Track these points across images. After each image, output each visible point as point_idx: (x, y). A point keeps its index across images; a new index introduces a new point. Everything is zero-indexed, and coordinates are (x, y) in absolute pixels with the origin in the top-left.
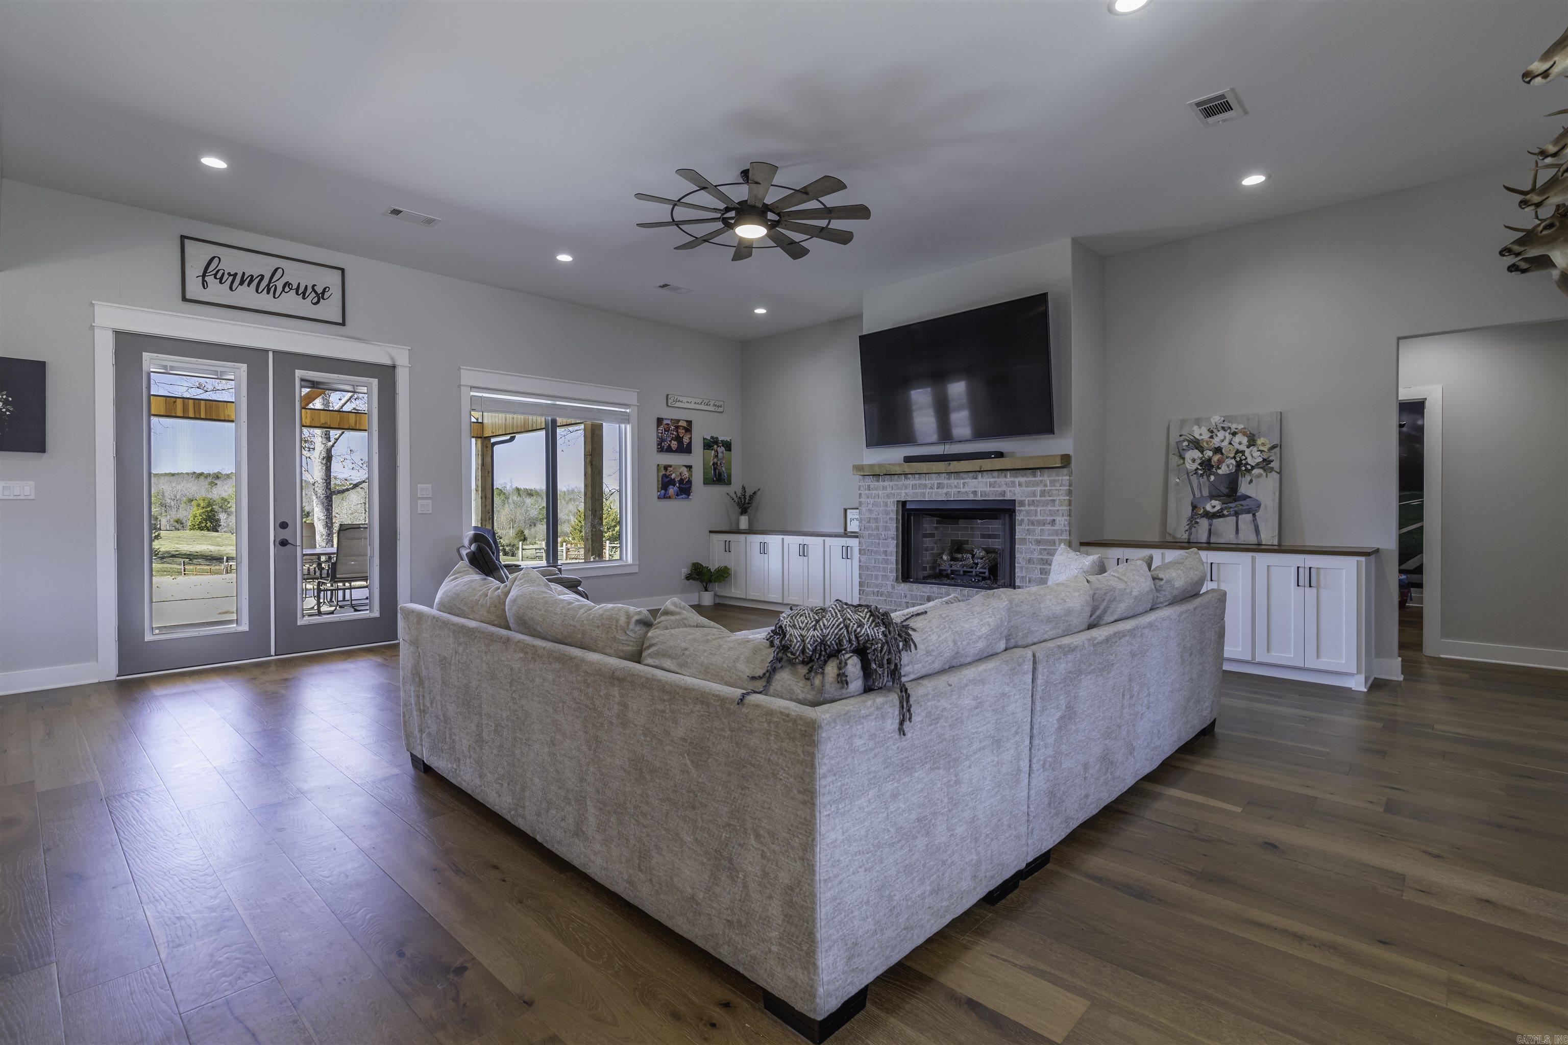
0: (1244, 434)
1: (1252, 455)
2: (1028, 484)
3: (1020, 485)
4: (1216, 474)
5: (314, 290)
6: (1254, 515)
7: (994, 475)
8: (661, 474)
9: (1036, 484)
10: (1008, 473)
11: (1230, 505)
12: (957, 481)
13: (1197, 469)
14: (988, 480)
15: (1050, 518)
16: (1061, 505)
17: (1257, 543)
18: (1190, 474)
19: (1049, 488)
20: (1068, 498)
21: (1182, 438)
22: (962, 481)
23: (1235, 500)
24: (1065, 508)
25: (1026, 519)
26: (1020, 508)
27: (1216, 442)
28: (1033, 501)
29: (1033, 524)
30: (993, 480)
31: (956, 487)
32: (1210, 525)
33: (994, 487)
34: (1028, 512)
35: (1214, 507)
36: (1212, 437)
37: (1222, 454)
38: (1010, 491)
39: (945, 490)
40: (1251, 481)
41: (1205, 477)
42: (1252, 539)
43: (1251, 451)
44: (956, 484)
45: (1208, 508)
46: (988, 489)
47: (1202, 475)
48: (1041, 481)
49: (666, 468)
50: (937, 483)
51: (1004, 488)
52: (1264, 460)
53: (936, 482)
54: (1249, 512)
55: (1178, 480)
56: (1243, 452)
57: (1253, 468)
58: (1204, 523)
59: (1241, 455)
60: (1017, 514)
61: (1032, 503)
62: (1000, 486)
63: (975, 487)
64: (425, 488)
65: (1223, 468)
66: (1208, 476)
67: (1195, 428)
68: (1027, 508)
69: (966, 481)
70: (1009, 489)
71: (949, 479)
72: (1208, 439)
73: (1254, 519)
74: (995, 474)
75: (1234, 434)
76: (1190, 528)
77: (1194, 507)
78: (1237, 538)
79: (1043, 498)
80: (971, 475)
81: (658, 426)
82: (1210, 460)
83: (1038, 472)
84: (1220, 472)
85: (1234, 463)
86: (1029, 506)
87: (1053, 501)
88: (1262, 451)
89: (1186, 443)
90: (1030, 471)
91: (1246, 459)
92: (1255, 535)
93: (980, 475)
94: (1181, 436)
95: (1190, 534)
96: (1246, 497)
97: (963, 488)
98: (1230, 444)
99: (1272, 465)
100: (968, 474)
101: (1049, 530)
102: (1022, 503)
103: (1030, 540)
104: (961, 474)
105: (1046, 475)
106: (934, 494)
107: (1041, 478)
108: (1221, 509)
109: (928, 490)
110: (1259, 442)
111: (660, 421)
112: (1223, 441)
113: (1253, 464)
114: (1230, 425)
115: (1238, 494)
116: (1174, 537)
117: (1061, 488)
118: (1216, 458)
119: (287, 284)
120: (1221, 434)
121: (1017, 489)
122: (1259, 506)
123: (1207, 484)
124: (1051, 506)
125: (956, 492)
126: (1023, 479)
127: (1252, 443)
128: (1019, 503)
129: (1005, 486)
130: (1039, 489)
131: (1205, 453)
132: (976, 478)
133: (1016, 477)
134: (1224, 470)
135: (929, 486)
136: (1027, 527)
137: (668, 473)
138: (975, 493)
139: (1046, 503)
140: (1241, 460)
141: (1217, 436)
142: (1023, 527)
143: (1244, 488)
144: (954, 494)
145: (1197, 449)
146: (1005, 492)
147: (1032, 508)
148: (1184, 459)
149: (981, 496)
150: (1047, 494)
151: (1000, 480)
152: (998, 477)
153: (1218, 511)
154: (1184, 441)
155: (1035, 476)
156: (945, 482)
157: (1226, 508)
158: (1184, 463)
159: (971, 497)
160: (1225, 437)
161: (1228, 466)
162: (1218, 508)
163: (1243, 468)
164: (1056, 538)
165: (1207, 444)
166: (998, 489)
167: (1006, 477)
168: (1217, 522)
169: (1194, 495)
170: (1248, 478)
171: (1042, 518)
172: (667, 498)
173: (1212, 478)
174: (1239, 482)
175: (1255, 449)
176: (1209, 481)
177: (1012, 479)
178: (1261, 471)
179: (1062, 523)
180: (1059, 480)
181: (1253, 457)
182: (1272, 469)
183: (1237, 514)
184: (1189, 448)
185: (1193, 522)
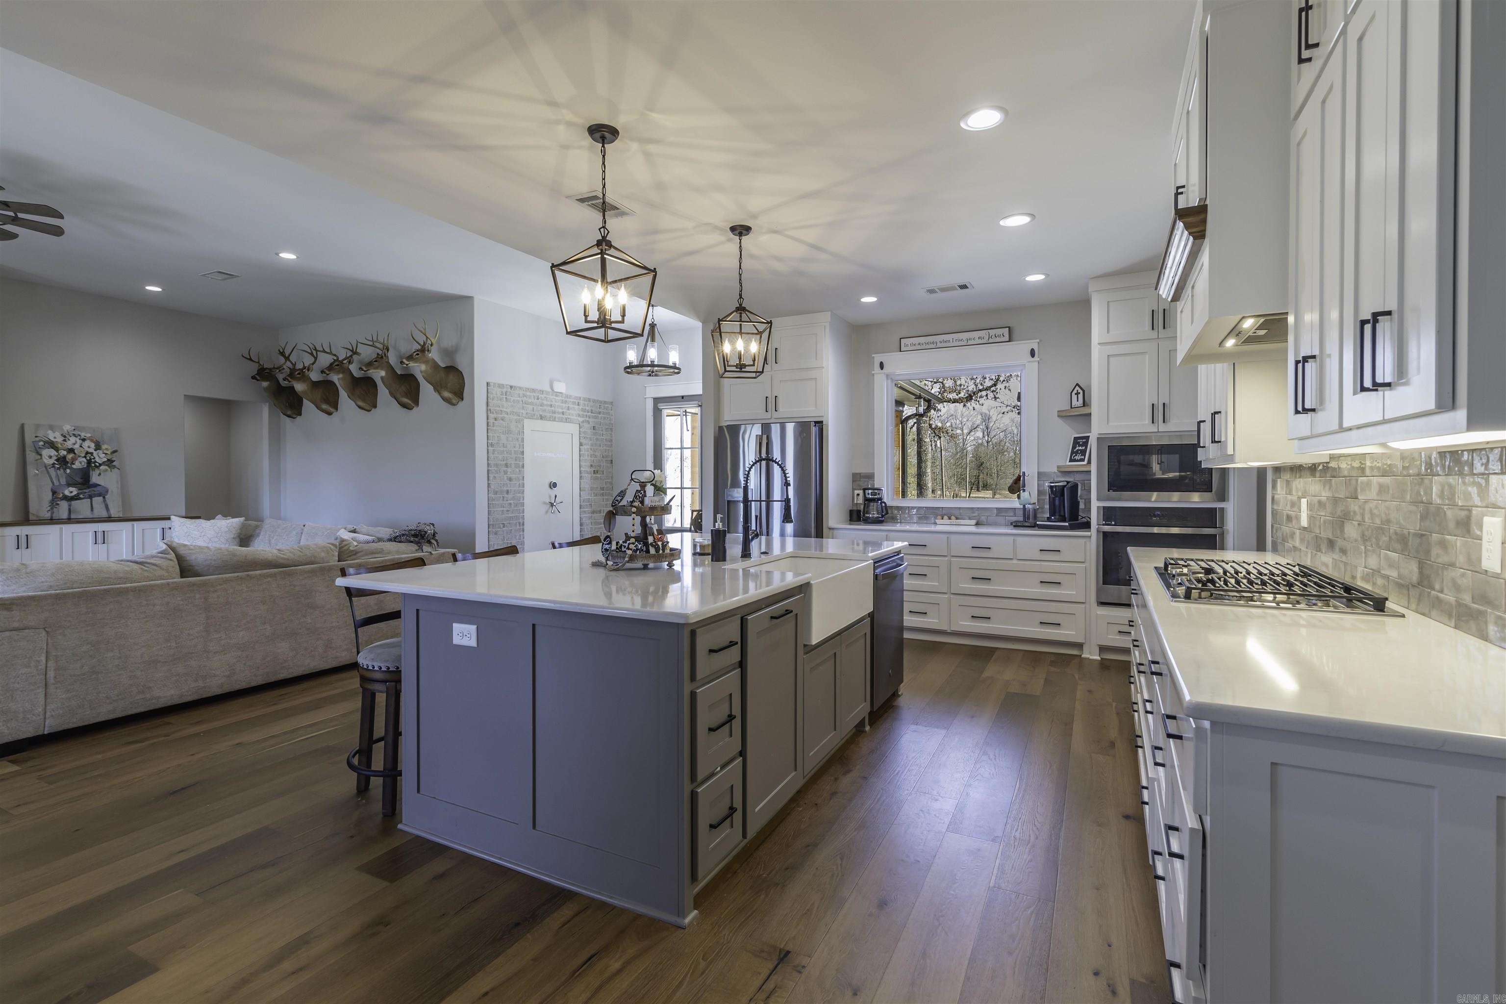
0: (92, 441)
1: (99, 456)
4: (71, 468)
6: (104, 498)
11: (85, 491)
13: (54, 464)
17: (107, 516)
18: (48, 467)
21: (37, 439)
23: (89, 488)
27: (69, 444)
32: (70, 505)
35: (71, 492)
36: (65, 440)
37: (75, 453)
40: (100, 474)
41: (62, 470)
42: (104, 514)
43: (98, 453)
45: (67, 493)
47: (59, 469)
52: (108, 460)
54: (100, 496)
55: (37, 472)
56: (92, 454)
57: (100, 465)
58: (64, 505)
59: (90, 455)
65: (76, 464)
66: (65, 470)
67: (50, 432)
72: (62, 442)
73: (105, 501)
75: (84, 440)
76: (52, 509)
77: (54, 493)
78: (92, 514)
82: (64, 457)
84: (74, 466)
85: (85, 461)
88: (106, 454)
89: (41, 443)
91: (94, 458)
92: (106, 511)
94: (36, 437)
95: (52, 513)
96: (96, 485)
98: (81, 446)
99: (114, 464)
108: (78, 493)
110: (104, 447)
112: (74, 444)
113: (100, 462)
114: (79, 433)
115: (91, 483)
116: (37, 516)
118: (70, 456)
120: (73, 439)
122: (107, 491)
123: (64, 475)
127: (98, 447)
131: (60, 451)
134: (77, 465)
140: (91, 459)
141: (69, 440)
143: (95, 478)
145: (52, 448)
148: (41, 455)
153: (75, 496)
154: (40, 441)
157: (81, 493)
158: (41, 458)
160: (76, 442)
161: (81, 463)
162: (75, 493)
163: (93, 465)
165: (61, 444)
168: (73, 503)
169: (53, 483)
170: (97, 472)
173: (68, 471)
174: (91, 474)
175: (101, 452)
176: (66, 473)
178: (107, 467)
181: (100, 457)
182: (114, 467)
183: (91, 497)
184: (44, 447)
185: (54, 503)
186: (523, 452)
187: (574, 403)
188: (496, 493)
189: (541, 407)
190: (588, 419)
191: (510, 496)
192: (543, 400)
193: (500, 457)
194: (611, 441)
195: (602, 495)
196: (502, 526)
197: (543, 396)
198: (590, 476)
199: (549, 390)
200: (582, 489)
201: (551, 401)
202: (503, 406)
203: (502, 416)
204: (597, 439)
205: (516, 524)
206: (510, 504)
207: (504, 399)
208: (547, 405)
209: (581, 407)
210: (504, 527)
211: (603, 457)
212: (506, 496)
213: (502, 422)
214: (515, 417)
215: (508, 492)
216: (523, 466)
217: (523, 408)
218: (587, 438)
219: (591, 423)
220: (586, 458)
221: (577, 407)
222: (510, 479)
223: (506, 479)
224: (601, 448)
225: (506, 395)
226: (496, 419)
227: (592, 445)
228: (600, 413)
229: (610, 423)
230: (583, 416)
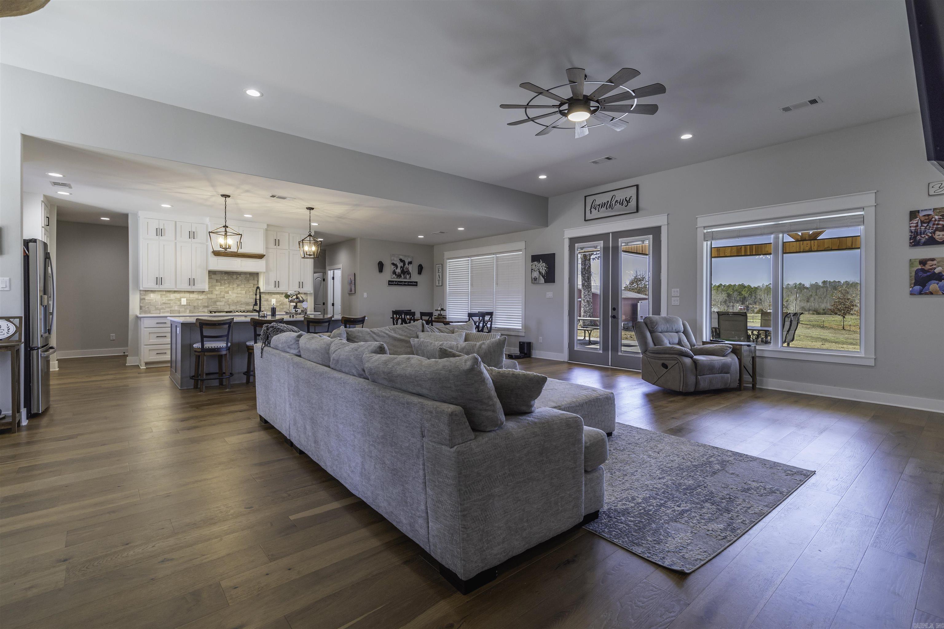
5: (626, 200)
8: (915, 269)
49: (923, 262)
64: (676, 291)
81: (911, 219)
111: (913, 214)
119: (617, 201)
137: (927, 267)
172: (926, 294)
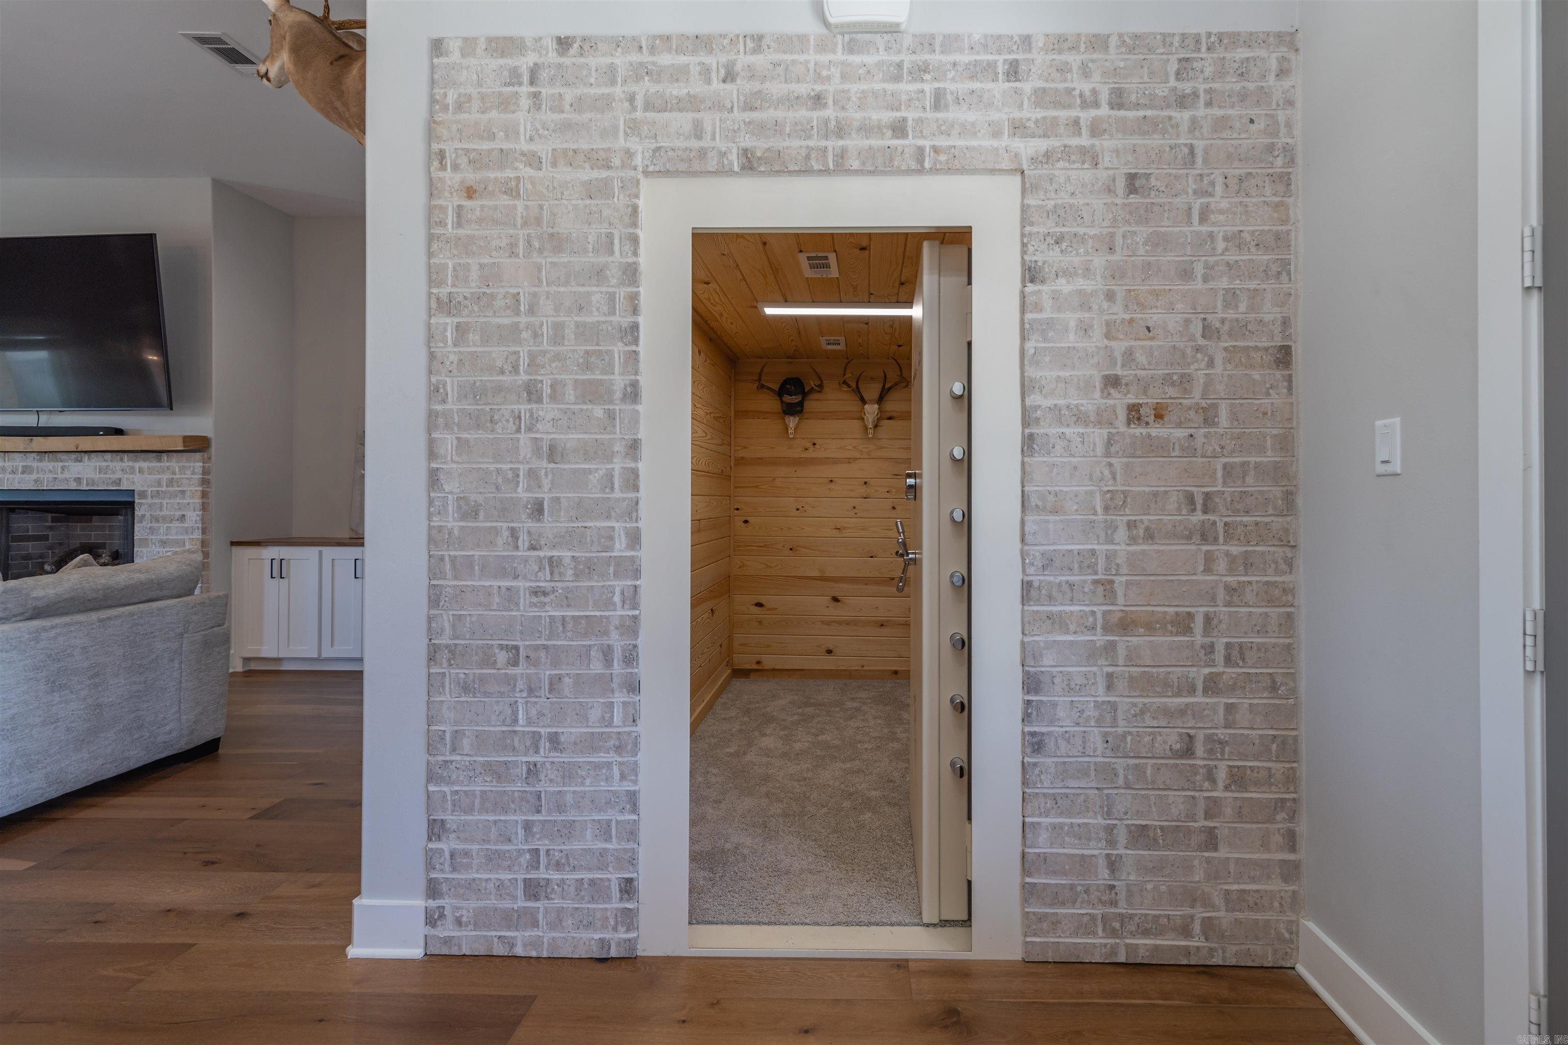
2: (151, 471)
3: (141, 471)
7: (105, 458)
9: (162, 471)
10: (125, 456)
12: (53, 464)
14: (98, 464)
15: (178, 514)
16: (193, 497)
19: (178, 476)
20: (201, 488)
22: (60, 464)
24: (197, 501)
25: (148, 514)
26: (140, 501)
28: (158, 491)
29: (157, 521)
30: (104, 464)
31: (50, 471)
33: (106, 473)
34: (150, 506)
38: (127, 479)
39: (34, 476)
44: (51, 468)
46: (97, 476)
48: (168, 468)
50: (23, 466)
51: (119, 475)
53: (21, 464)
60: (136, 508)
61: (157, 494)
62: (114, 473)
63: (79, 473)
68: (149, 500)
69: (67, 464)
70: (126, 476)
71: (40, 460)
74: (108, 456)
79: (170, 489)
80: (73, 456)
83: (165, 456)
86: (152, 497)
87: (183, 492)
90: (154, 454)
93: (86, 457)
97: (62, 473)
100: (69, 455)
101: (177, 527)
102: (143, 495)
103: (153, 541)
104: (59, 455)
105: (174, 460)
106: (16, 481)
107: (168, 464)
109: (7, 476)
117: (193, 476)
121: (137, 477)
124: (180, 498)
125: (51, 479)
126: (144, 465)
128: (139, 495)
129: (121, 472)
130: (166, 477)
132: (80, 461)
133: (136, 461)
135: (10, 470)
136: (149, 525)
138: (78, 480)
139: (173, 495)
142: (144, 524)
144: (48, 481)
146: (120, 479)
147: (156, 501)
149: (87, 484)
150: (175, 484)
151: (114, 464)
152: (111, 461)
155: (160, 461)
156: (35, 464)
159: (73, 486)
164: (186, 537)
166: (111, 476)
167: (122, 460)
171: (168, 513)
177: (131, 464)
179: (194, 519)
180: (190, 467)
186: (635, 327)
187: (979, 71)
188: (470, 512)
189: (748, 116)
190: (1085, 141)
191: (549, 526)
192: (764, 79)
193: (497, 353)
194: (1281, 241)
195: (1206, 535)
196: (502, 657)
197: (759, 60)
198: (1098, 435)
199: (811, 27)
200: (1034, 501)
201: (819, 78)
202: (511, 132)
203: (509, 173)
204: (1158, 242)
205: (584, 655)
206: (554, 563)
207: (525, 103)
208: (792, 101)
209: (1027, 87)
210: (515, 663)
211: (1208, 331)
212: (530, 524)
213: (504, 200)
214: (588, 174)
215: (538, 510)
216: (633, 393)
217: (633, 128)
218: (1082, 239)
219: (1106, 160)
220: (1072, 339)
221: (999, 88)
222: (553, 453)
223: (525, 450)
224: (1198, 285)
225: (532, 82)
226: (470, 193)
227: (1116, 273)
228: (1183, 101)
229: (1270, 148)
230: (1048, 129)
